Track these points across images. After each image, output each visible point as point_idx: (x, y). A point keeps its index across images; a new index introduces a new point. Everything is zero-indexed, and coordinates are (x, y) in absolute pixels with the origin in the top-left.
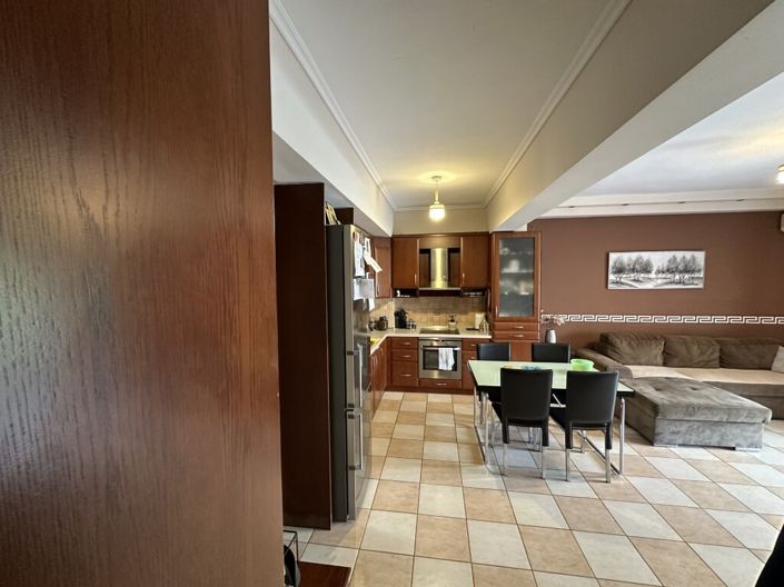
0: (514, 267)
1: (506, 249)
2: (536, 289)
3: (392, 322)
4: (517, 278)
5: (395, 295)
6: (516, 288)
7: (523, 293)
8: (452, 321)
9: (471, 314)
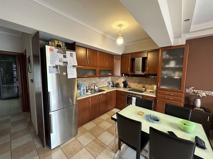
0: (172, 64)
1: (167, 56)
2: (183, 75)
3: (122, 85)
4: (174, 70)
5: (122, 76)
6: (173, 75)
7: (176, 78)
8: (144, 87)
9: (153, 85)
